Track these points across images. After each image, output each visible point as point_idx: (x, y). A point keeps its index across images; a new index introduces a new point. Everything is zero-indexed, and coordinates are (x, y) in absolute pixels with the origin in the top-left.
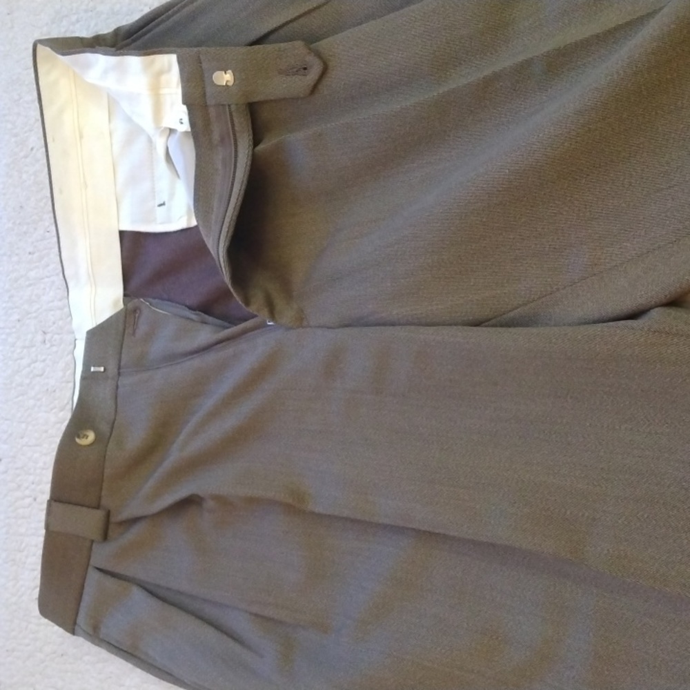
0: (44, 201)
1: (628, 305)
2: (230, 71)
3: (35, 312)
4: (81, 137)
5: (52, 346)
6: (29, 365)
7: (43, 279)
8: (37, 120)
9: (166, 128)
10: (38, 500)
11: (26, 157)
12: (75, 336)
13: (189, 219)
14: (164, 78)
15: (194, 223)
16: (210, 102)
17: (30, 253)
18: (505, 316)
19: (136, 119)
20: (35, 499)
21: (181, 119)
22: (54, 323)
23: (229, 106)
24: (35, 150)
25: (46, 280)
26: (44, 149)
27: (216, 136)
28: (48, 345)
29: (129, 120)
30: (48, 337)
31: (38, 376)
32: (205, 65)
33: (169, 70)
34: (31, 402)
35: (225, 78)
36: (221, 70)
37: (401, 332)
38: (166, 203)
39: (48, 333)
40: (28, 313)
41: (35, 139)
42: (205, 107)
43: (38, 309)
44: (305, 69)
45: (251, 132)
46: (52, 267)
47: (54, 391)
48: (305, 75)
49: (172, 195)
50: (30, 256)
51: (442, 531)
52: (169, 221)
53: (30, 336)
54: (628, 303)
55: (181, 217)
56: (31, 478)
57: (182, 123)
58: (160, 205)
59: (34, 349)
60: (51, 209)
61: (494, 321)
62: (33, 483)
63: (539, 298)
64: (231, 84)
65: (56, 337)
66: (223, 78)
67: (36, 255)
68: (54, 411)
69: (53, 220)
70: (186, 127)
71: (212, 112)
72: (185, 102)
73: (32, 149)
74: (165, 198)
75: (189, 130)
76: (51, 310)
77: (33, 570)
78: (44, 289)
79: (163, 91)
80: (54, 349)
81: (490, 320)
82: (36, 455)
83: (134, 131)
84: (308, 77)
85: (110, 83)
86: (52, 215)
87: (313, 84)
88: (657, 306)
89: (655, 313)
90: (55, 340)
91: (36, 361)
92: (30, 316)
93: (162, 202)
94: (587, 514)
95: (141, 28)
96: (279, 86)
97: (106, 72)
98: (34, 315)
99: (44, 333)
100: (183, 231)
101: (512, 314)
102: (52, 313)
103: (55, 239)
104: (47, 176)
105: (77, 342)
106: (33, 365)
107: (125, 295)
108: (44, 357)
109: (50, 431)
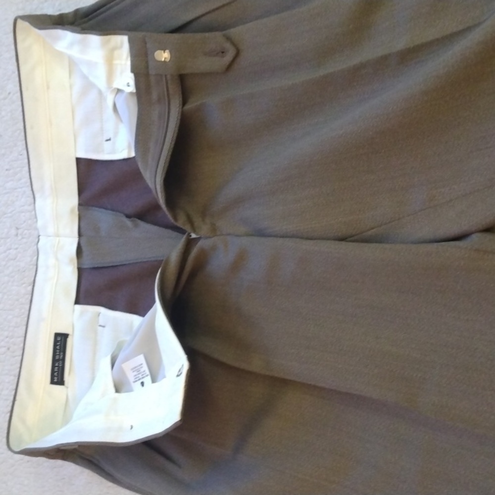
0: (18, 132)
1: (455, 230)
2: (167, 51)
3: (11, 212)
4: (48, 88)
5: (23, 238)
6: (5, 252)
7: (16, 189)
8: (14, 72)
9: (115, 88)
10: (11, 349)
11: (5, 99)
12: (39, 233)
13: (129, 152)
14: (116, 53)
15: (133, 154)
16: (152, 72)
17: (7, 170)
18: (364, 234)
19: (91, 78)
20: (8, 349)
21: (128, 83)
22: (25, 222)
23: (166, 76)
24: (11, 95)
25: (20, 190)
26: (19, 94)
27: (155, 96)
28: (20, 237)
29: (85, 77)
30: (20, 231)
31: (12, 259)
32: (148, 45)
33: (121, 46)
34: (6, 278)
35: (164, 56)
36: (162, 49)
37: (289, 243)
38: (112, 139)
39: (20, 228)
40: (5, 214)
41: (13, 86)
42: (147, 75)
43: (13, 211)
44: (223, 52)
45: (181, 96)
46: (23, 181)
47: (24, 271)
48: (223, 57)
49: (116, 133)
50: (7, 172)
51: (313, 383)
52: (113, 152)
53: (6, 230)
54: (455, 229)
55: (123, 150)
56: (6, 333)
57: (129, 86)
58: (107, 140)
59: (9, 240)
60: (23, 138)
61: (356, 238)
62: (7, 337)
63: (389, 222)
64: (168, 60)
65: (26, 231)
66: (162, 56)
67: (11, 171)
68: (24, 285)
69: (24, 146)
70: (132, 89)
71: (153, 79)
72: (133, 71)
73: (9, 93)
74: (111, 135)
75: (135, 91)
76: (23, 212)
77: (6, 400)
78: (17, 196)
79: (116, 62)
80: (25, 240)
81: (353, 236)
82: (10, 317)
83: (88, 85)
84: (225, 59)
85: (75, 53)
86: (24, 142)
87: (228, 64)
88: (476, 232)
89: (475, 237)
90: (25, 234)
91: (10, 249)
92: (5, 216)
93: (108, 138)
94: (419, 375)
95: (95, 10)
96: (203, 64)
97: (71, 45)
98: (10, 215)
99: (17, 229)
100: (124, 160)
101: (370, 233)
102: (23, 214)
103: (26, 161)
104: (21, 114)
105: (40, 237)
106: (8, 252)
107: (80, 205)
108: (16, 246)
109: (20, 300)
